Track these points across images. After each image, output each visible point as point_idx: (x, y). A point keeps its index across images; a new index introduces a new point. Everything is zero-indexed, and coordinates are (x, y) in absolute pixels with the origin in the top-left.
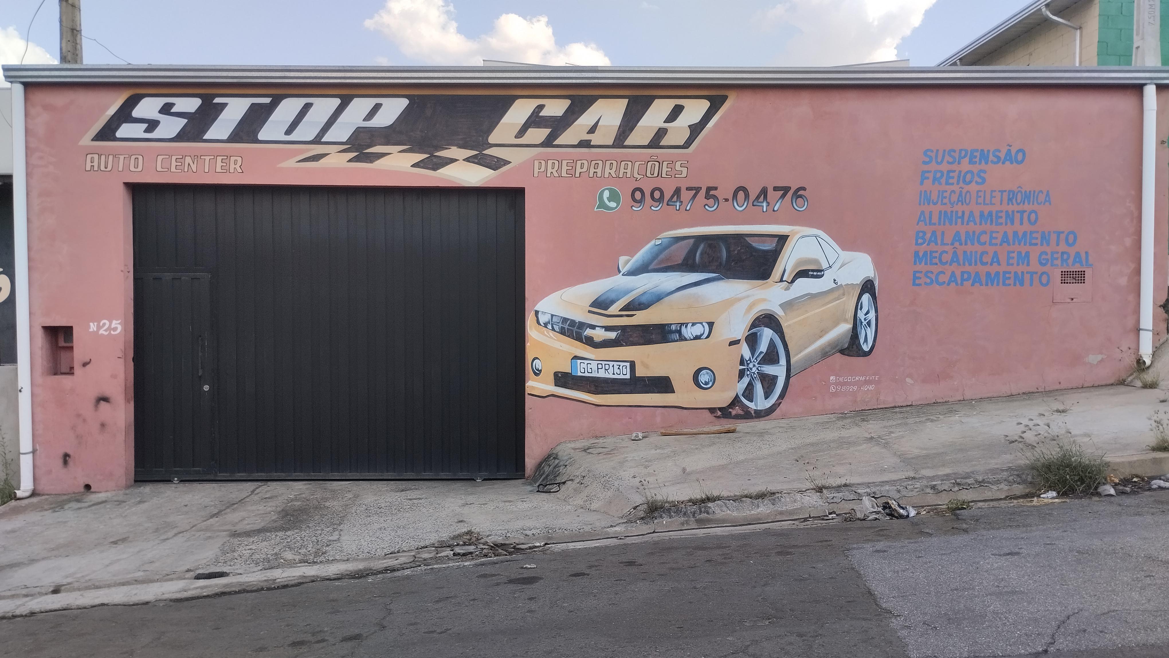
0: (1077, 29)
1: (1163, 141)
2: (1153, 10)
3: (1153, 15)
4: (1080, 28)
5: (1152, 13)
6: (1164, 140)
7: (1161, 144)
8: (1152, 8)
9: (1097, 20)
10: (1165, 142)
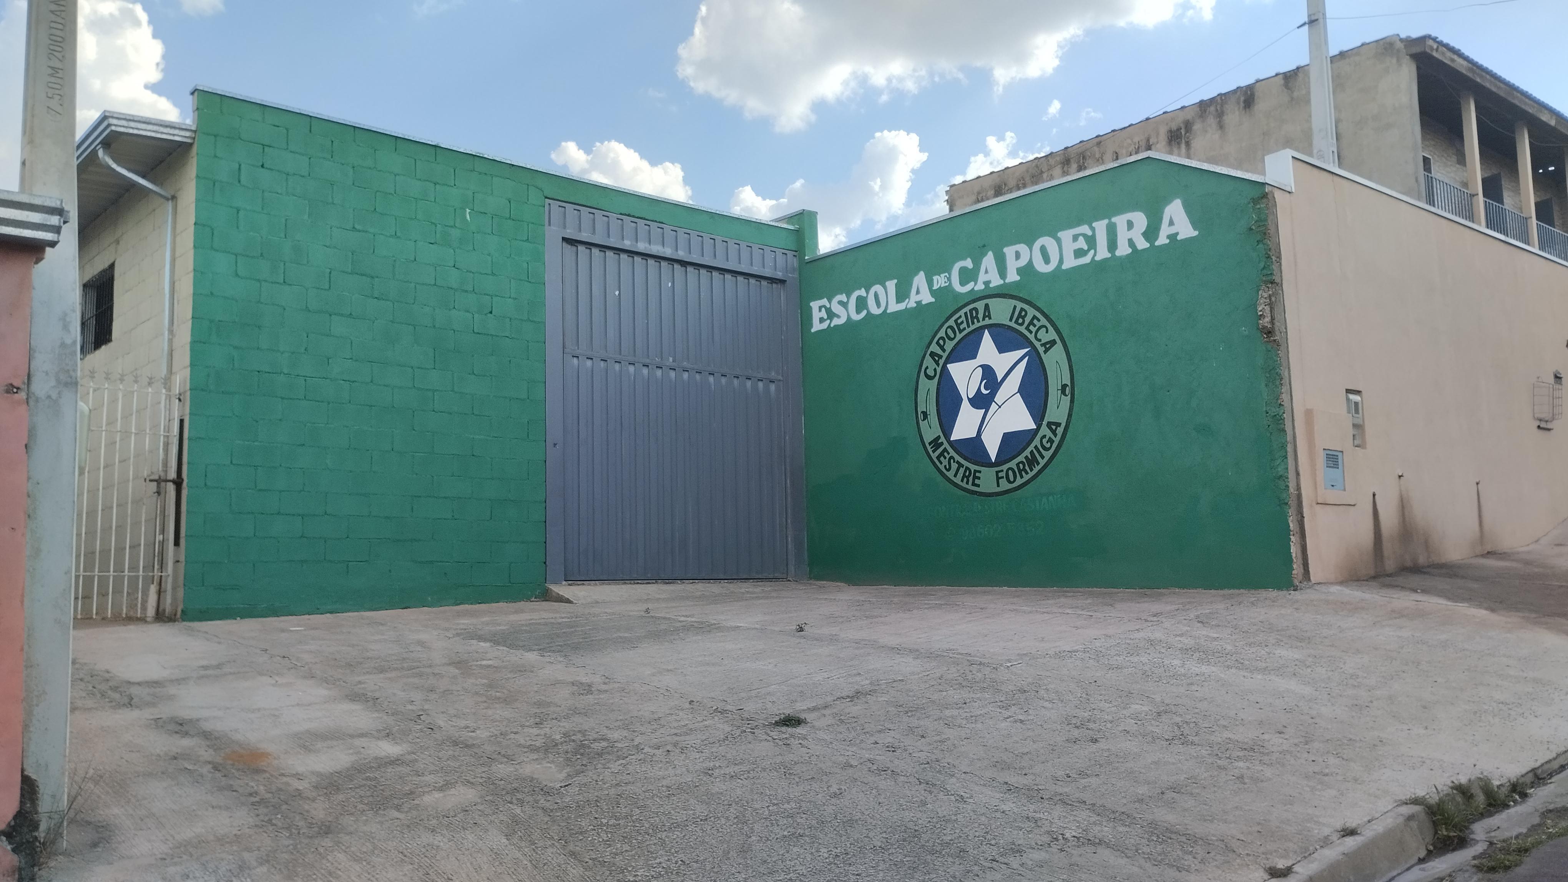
0: (168, 199)
1: (11, 385)
2: (59, 81)
3: (57, 92)
4: (174, 198)
5: (58, 87)
6: (15, 384)
7: (8, 392)
8: (57, 75)
9: (193, 184)
10: (18, 388)
